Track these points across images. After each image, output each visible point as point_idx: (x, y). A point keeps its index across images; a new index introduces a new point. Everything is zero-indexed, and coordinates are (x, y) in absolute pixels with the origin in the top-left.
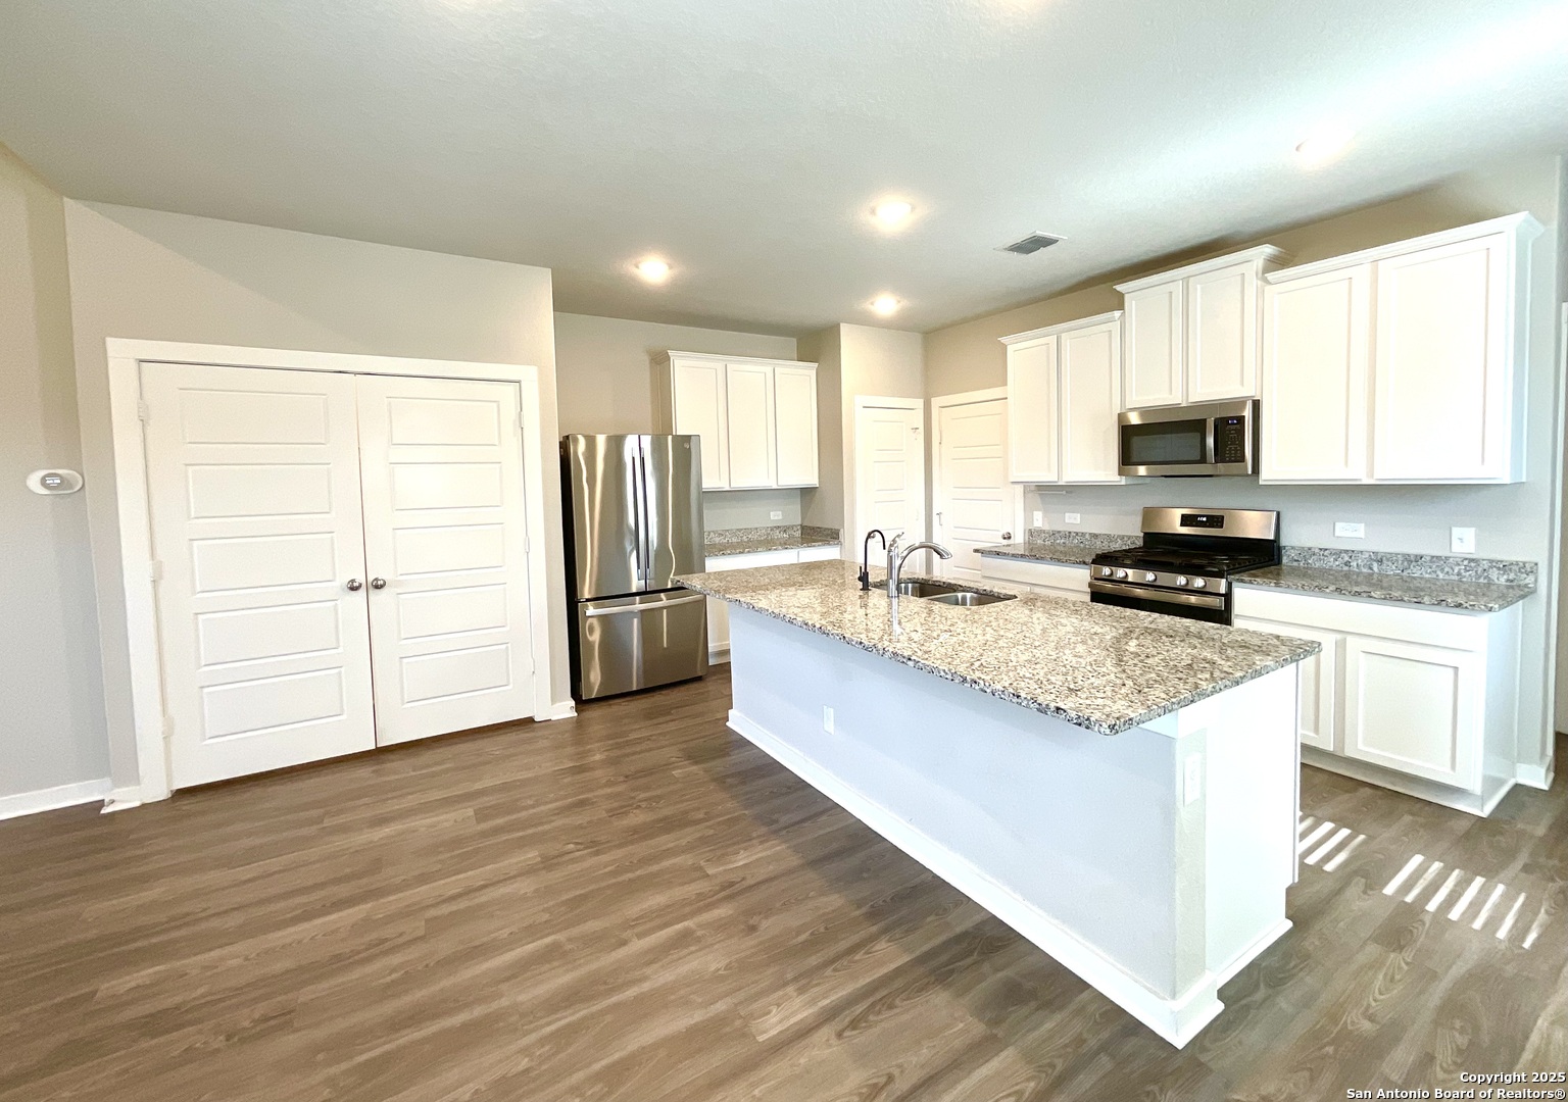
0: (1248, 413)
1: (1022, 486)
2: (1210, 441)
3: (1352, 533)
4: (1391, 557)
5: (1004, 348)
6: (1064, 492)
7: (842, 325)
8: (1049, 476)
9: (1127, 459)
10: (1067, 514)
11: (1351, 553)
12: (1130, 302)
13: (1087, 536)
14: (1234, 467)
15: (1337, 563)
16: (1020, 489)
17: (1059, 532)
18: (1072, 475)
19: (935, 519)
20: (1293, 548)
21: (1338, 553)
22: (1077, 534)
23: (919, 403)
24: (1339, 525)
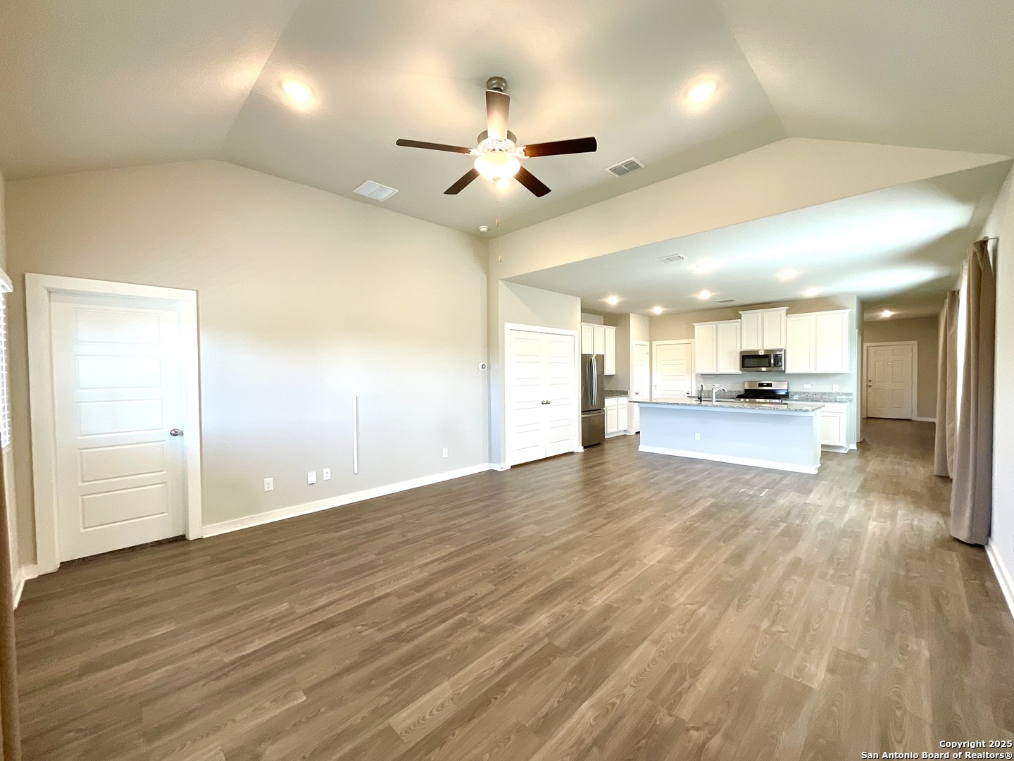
0: (783, 353)
1: (696, 374)
2: (772, 361)
3: (808, 387)
4: (818, 393)
5: (693, 328)
7: (631, 314)
8: (712, 371)
9: (743, 365)
10: (714, 384)
11: (808, 393)
12: (743, 316)
14: (779, 369)
15: (804, 396)
18: (722, 370)
19: (654, 388)
20: (792, 392)
21: (804, 393)
23: (648, 343)
24: (805, 385)
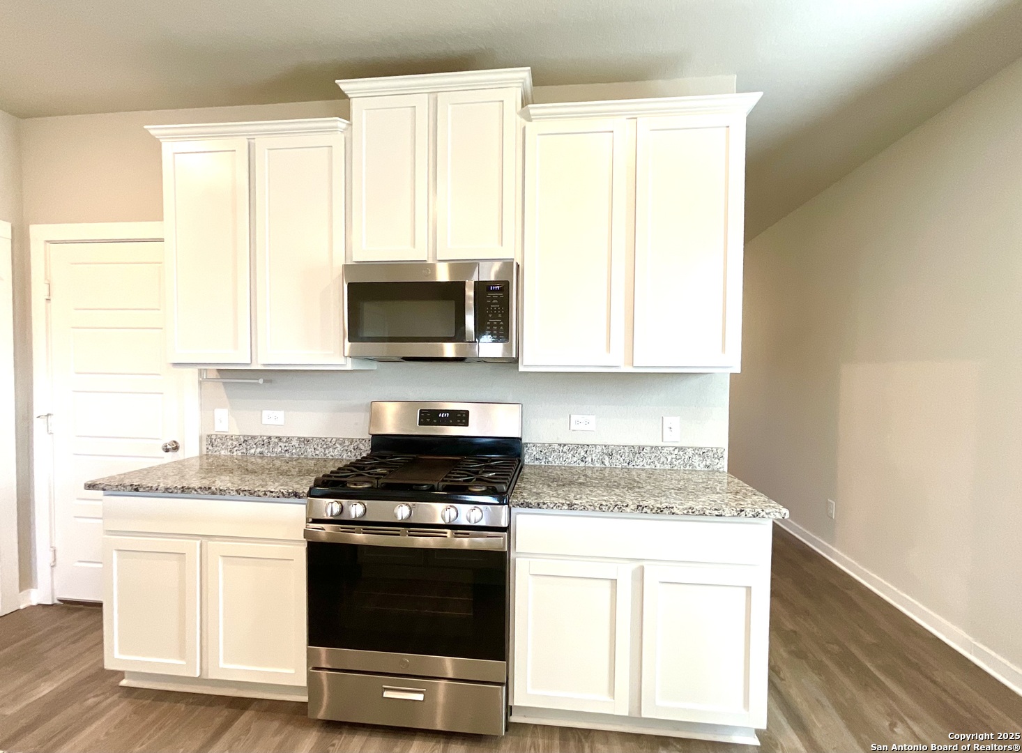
0: (513, 279)
1: (195, 370)
2: (470, 311)
3: (585, 425)
4: (619, 450)
6: (261, 381)
8: (238, 357)
9: (358, 333)
10: (265, 413)
11: (586, 447)
13: (295, 443)
15: (575, 459)
16: (192, 375)
17: (254, 437)
20: (534, 445)
21: (575, 448)
22: (280, 439)
23: (5, 230)
24: (574, 417)
